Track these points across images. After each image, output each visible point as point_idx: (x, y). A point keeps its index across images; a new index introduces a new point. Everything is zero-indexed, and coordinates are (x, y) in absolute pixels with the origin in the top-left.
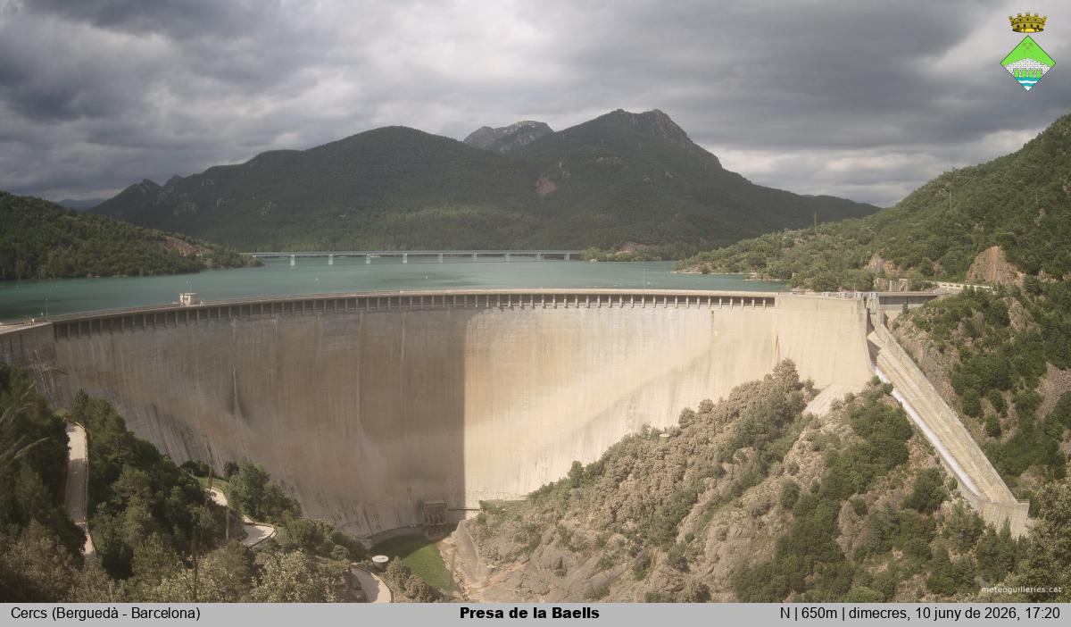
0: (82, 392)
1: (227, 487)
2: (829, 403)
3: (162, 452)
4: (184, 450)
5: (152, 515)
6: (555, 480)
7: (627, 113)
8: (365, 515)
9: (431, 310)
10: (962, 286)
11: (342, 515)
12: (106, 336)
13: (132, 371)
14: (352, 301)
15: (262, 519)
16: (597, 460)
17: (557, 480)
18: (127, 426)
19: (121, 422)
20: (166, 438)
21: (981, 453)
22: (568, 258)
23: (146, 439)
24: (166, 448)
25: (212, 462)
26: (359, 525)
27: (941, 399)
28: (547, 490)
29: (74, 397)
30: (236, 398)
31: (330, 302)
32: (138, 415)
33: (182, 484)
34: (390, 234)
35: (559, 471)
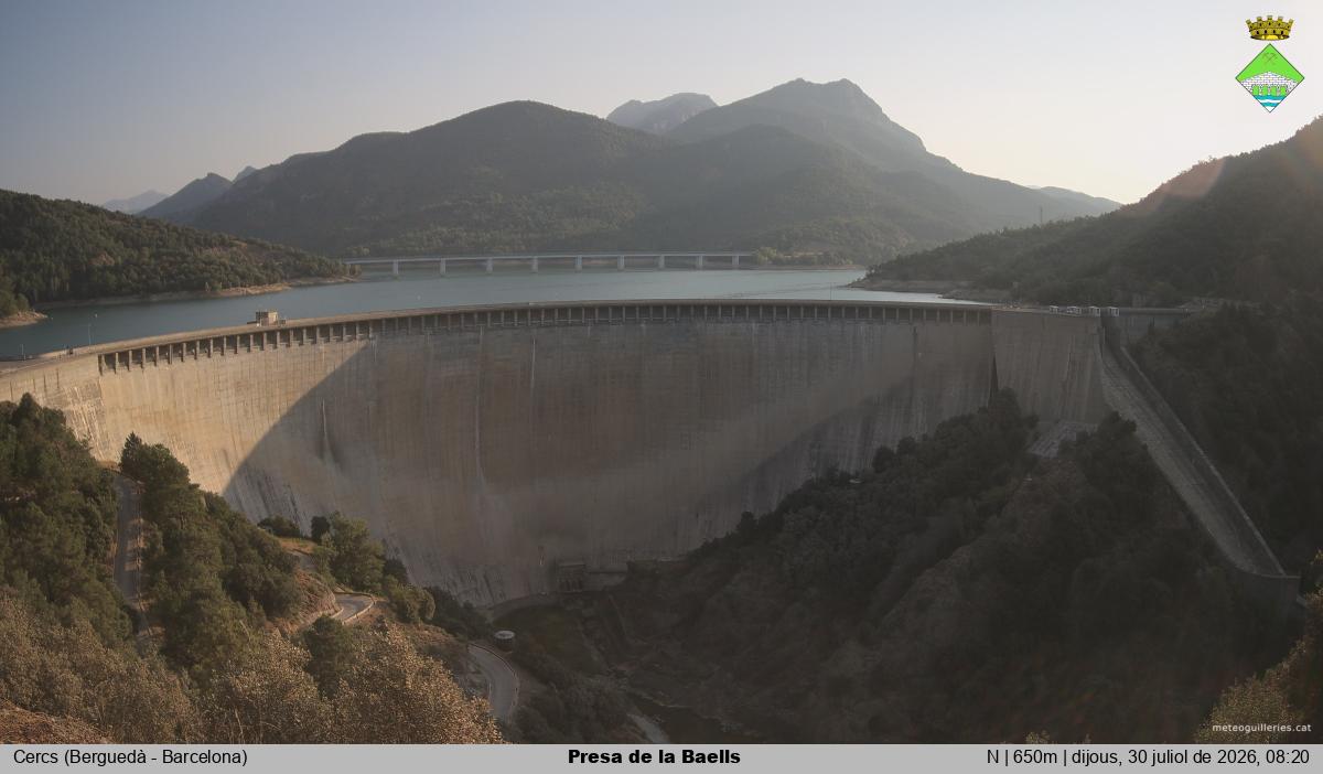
0: (133, 435)
1: (314, 550)
2: (1057, 443)
3: (234, 508)
4: (261, 505)
5: (223, 587)
6: (721, 535)
7: (809, 83)
8: (487, 581)
9: (568, 325)
10: (1221, 301)
11: (458, 581)
12: (162, 364)
13: (197, 409)
14: (469, 315)
15: (359, 586)
16: (774, 509)
17: (723, 536)
18: (189, 477)
19: (183, 472)
20: (239, 491)
21: (1243, 511)
22: (736, 261)
23: (214, 492)
24: (240, 502)
25: (297, 518)
26: (479, 595)
27: (1194, 443)
28: (710, 549)
29: (124, 441)
30: (326, 438)
31: (442, 317)
32: (204, 463)
33: (259, 545)
34: (517, 233)
35: (725, 524)
